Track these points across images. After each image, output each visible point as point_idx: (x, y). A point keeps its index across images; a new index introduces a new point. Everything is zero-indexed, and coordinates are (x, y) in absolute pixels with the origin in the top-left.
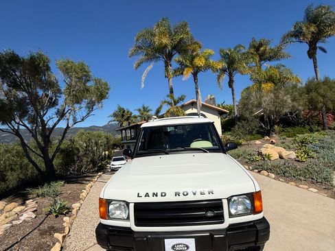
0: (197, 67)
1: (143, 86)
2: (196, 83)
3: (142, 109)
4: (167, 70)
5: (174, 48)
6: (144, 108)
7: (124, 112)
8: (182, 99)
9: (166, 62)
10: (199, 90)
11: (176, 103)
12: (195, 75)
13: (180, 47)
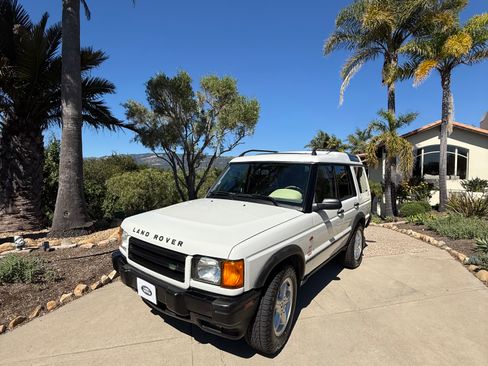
0: (451, 56)
1: (342, 100)
2: (446, 88)
3: (357, 137)
4: (386, 70)
5: (406, 26)
6: (359, 134)
7: (327, 139)
8: (408, 120)
9: (387, 55)
10: (452, 100)
11: (393, 126)
12: (445, 72)
13: (417, 23)
